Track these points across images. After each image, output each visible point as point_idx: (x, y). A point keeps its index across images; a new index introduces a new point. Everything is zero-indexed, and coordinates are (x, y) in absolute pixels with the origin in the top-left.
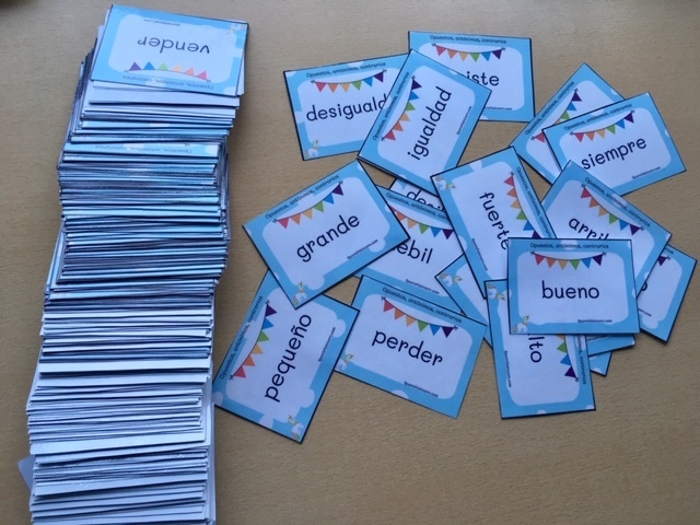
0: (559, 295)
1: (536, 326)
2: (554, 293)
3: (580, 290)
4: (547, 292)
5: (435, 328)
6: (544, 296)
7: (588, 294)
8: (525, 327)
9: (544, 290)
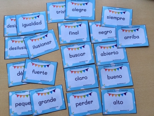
0: (112, 78)
1: (107, 86)
2: (111, 78)
3: (117, 76)
4: (109, 78)
5: (87, 95)
6: (108, 79)
7: (119, 77)
8: (104, 87)
9: (108, 77)
